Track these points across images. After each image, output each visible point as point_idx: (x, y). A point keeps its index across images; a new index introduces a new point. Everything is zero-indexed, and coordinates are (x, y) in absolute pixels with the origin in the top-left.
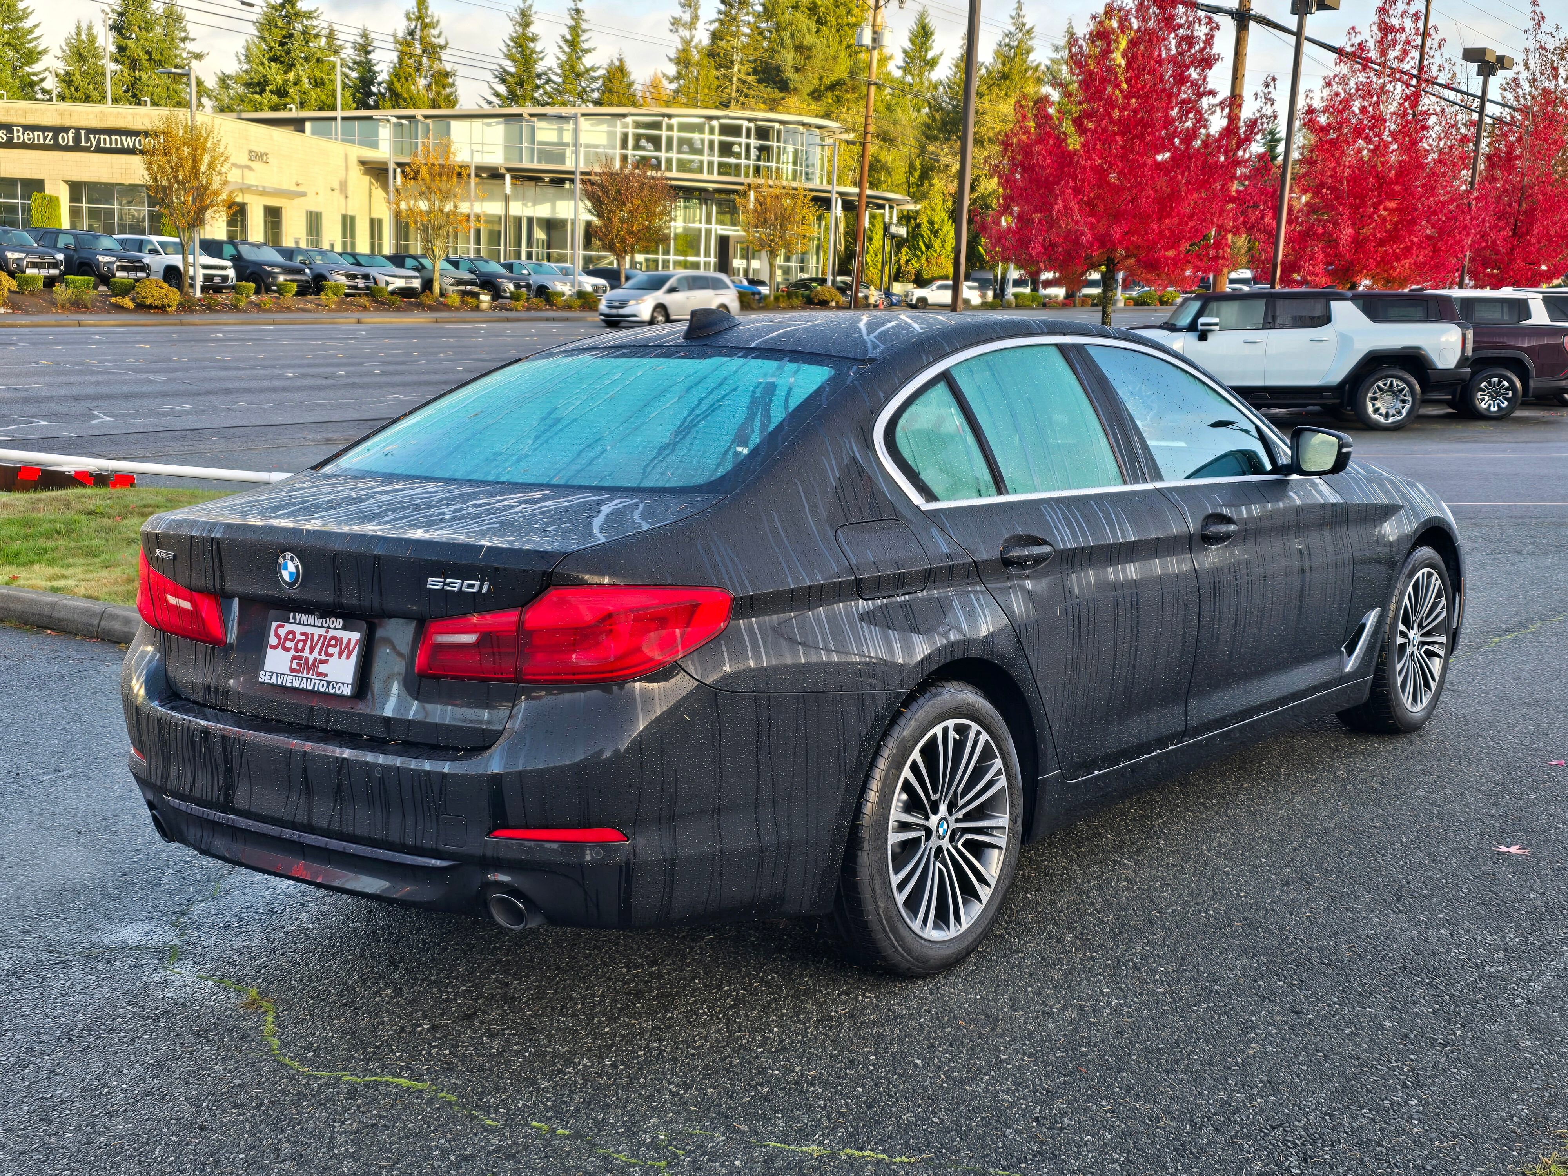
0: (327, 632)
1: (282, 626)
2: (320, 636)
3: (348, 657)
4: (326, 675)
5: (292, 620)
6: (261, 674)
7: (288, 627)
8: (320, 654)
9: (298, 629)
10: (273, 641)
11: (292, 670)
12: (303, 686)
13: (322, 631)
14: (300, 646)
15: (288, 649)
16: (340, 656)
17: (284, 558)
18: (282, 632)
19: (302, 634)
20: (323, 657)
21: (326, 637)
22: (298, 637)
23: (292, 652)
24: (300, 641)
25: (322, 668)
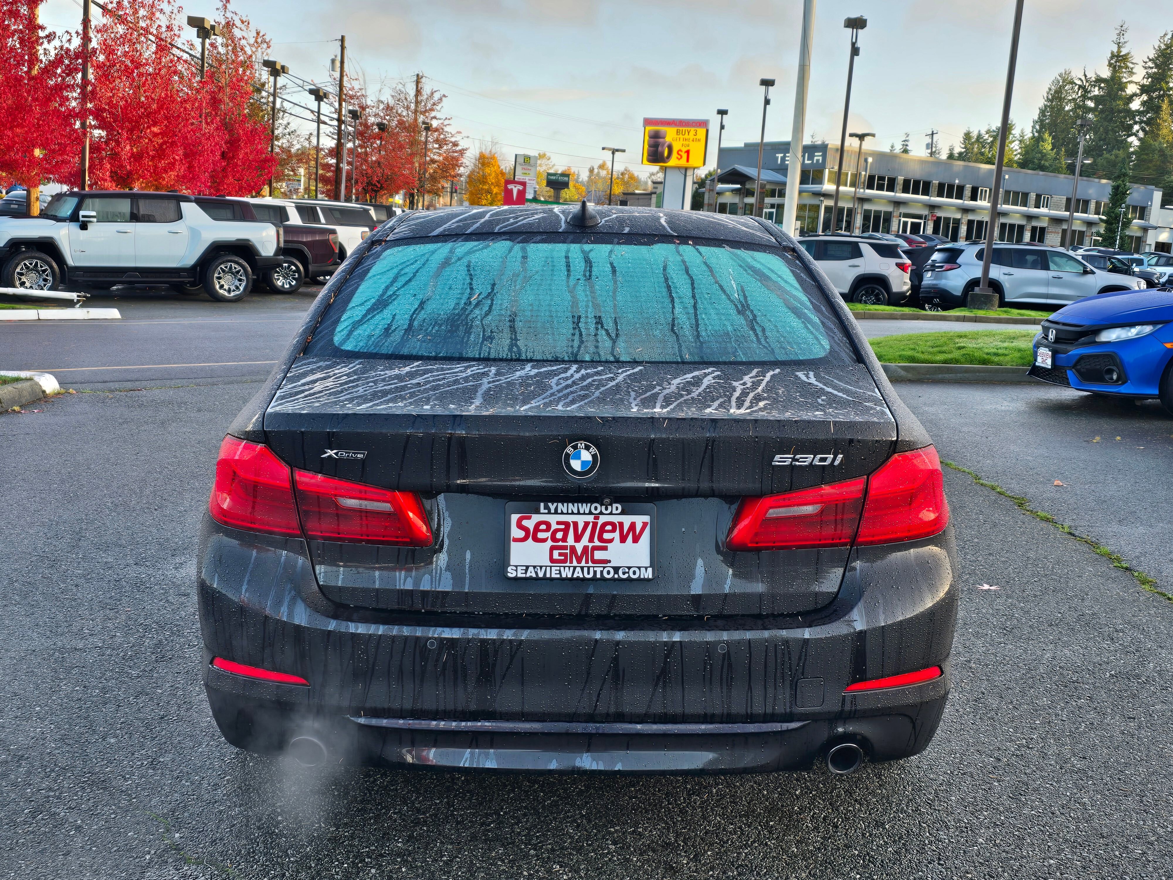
0: (597, 518)
1: (529, 518)
2: (587, 524)
3: (636, 540)
4: (609, 561)
5: (542, 510)
6: (509, 569)
7: (536, 518)
8: (591, 540)
9: (553, 519)
10: (516, 533)
11: (552, 560)
12: (578, 574)
13: (590, 518)
14: (559, 535)
15: (544, 540)
16: (623, 539)
17: (575, 447)
18: (530, 524)
19: (558, 523)
20: (597, 543)
21: (595, 525)
22: (554, 526)
23: (550, 543)
24: (557, 531)
25: (599, 555)
